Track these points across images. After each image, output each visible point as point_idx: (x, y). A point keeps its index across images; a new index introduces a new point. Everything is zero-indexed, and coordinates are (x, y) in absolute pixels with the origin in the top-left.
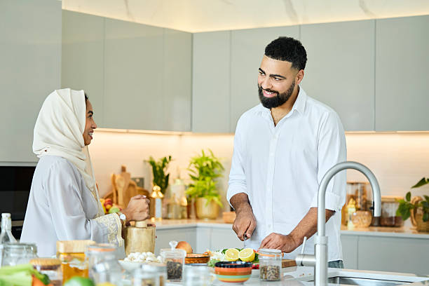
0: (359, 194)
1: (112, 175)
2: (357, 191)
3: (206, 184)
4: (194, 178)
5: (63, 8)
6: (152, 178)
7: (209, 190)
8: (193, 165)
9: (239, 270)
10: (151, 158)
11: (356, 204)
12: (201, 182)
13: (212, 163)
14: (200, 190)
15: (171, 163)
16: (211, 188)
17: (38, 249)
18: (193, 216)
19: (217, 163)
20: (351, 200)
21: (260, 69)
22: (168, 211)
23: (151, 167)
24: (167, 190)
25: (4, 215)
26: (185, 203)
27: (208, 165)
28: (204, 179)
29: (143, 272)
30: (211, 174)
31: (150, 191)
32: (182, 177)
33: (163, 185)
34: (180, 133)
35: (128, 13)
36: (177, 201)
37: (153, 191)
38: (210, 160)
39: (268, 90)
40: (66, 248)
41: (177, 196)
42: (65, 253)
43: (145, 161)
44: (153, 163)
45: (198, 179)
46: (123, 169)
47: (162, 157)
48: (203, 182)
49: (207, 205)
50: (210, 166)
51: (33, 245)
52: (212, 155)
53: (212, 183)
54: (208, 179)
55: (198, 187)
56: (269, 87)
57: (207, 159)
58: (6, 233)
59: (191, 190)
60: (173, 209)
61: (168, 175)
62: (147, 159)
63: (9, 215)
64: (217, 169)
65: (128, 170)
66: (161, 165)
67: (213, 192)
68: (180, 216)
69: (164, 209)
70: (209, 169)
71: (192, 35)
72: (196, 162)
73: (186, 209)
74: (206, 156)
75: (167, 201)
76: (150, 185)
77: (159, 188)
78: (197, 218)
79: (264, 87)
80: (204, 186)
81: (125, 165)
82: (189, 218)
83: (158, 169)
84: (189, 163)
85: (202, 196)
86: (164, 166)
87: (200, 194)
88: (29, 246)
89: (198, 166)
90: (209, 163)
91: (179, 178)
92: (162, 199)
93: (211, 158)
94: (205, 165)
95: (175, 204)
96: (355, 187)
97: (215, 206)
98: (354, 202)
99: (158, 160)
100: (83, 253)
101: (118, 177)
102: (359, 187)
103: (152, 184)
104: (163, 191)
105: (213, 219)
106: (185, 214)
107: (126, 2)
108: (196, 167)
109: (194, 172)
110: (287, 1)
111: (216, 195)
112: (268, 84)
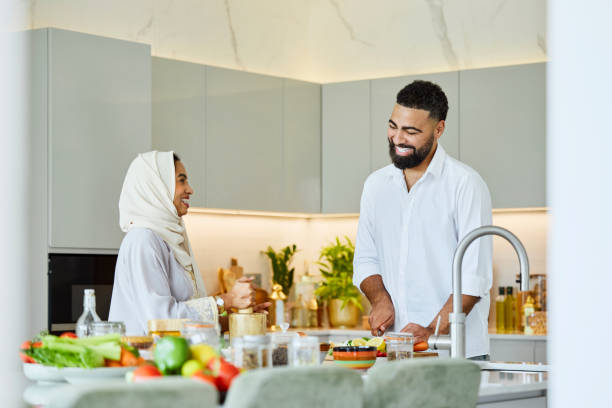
0: (539, 290)
1: (219, 269)
2: (537, 286)
3: (341, 281)
4: (326, 274)
5: (153, 53)
6: (272, 274)
7: (346, 290)
8: (325, 257)
9: (361, 354)
10: (270, 248)
11: (535, 303)
12: (335, 279)
13: (350, 254)
14: (334, 288)
15: (296, 255)
16: (349, 286)
17: (127, 328)
18: (325, 323)
20: (529, 298)
21: (391, 121)
22: (293, 318)
23: (270, 260)
24: (291, 290)
25: (87, 292)
26: (315, 306)
27: (343, 257)
28: (338, 276)
29: (244, 342)
30: (349, 269)
31: (269, 291)
32: (310, 274)
33: (286, 284)
34: (307, 216)
35: (238, 60)
36: (304, 304)
37: (273, 290)
38: (346, 250)
39: (401, 146)
40: (158, 326)
41: (305, 298)
42: (158, 332)
43: (262, 253)
44: (272, 255)
45: (331, 276)
46: (234, 263)
47: (284, 247)
48: (338, 279)
49: (343, 307)
50: (347, 258)
51: (121, 324)
52: (350, 244)
53: (350, 281)
54: (343, 274)
55: (331, 285)
56: (403, 142)
57: (343, 249)
58: (90, 312)
59: (323, 289)
60: (299, 314)
61: (293, 270)
62: (265, 250)
63: (92, 291)
65: (240, 264)
66: (283, 257)
67: (350, 291)
68: (308, 324)
69: (287, 315)
70: (346, 261)
71: (321, 87)
72: (327, 255)
73: (315, 314)
74: (342, 244)
75: (291, 304)
76: (269, 284)
77: (280, 287)
78: (332, 326)
79: (396, 141)
80: (339, 283)
81: (235, 258)
82: (320, 325)
83: (279, 262)
84: (320, 255)
85: (336, 297)
86: (286, 258)
87: (335, 294)
88: (116, 325)
89: (330, 257)
90: (346, 254)
91: (307, 274)
92: (285, 301)
93: (347, 247)
94: (339, 256)
95: (302, 307)
96: (535, 281)
97: (353, 310)
98: (533, 301)
99: (279, 251)
100: (178, 332)
101: (227, 272)
103: (271, 282)
104: (286, 290)
106: (315, 321)
107: (235, 45)
108: (329, 260)
109: (326, 266)
110: (445, 39)
111: (355, 295)
112: (401, 138)
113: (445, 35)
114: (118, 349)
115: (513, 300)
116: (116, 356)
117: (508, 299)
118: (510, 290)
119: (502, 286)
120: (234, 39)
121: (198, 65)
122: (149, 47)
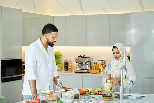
0: (103, 64)
2: (103, 63)
5: (23, 11)
11: (103, 66)
13: (59, 54)
16: (59, 62)
20: (101, 65)
28: (57, 59)
30: (59, 57)
35: (35, 11)
38: (58, 53)
49: (58, 67)
53: (59, 60)
71: (54, 17)
74: (57, 52)
93: (58, 52)
94: (57, 55)
96: (102, 62)
102: (103, 61)
107: (34, 7)
110: (81, 7)
111: (61, 64)
113: (81, 6)
115: (97, 65)
117: (96, 65)
118: (96, 63)
119: (94, 62)
120: (34, 6)
121: (30, 13)
122: (22, 10)
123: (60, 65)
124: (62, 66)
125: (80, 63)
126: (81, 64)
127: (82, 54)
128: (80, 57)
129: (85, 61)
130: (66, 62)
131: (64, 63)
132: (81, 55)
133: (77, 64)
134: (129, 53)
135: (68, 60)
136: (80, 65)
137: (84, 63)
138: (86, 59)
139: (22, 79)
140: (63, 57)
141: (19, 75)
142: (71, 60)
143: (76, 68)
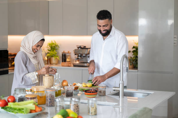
12: (52, 52)
14: (52, 54)
16: (56, 54)
19: (57, 45)
26: (46, 59)
27: (54, 46)
30: (55, 49)
39: (104, 31)
45: (50, 51)
49: (54, 60)
52: (55, 42)
53: (56, 52)
54: (54, 51)
56: (104, 30)
57: (53, 44)
59: (48, 55)
64: (57, 47)
67: (56, 55)
71: (48, 1)
72: (50, 45)
73: (47, 61)
74: (53, 42)
82: (48, 64)
84: (47, 45)
85: (53, 57)
90: (55, 45)
91: (44, 50)
93: (55, 43)
94: (53, 46)
97: (57, 60)
105: (56, 64)
106: (47, 62)
108: (50, 47)
109: (48, 48)
111: (57, 56)
112: (103, 29)
114: (34, 106)
116: (34, 109)
123: (56, 58)
124: (59, 59)
125: (79, 55)
126: (81, 56)
127: (82, 45)
128: (80, 49)
129: (86, 53)
130: (64, 54)
131: (61, 55)
132: (80, 46)
133: (76, 56)
134: (137, 43)
135: (66, 51)
136: (79, 57)
137: (84, 55)
138: (87, 50)
139: (8, 73)
140: (60, 49)
141: (5, 69)
142: (70, 52)
143: (75, 61)
